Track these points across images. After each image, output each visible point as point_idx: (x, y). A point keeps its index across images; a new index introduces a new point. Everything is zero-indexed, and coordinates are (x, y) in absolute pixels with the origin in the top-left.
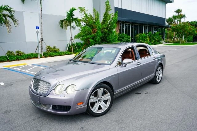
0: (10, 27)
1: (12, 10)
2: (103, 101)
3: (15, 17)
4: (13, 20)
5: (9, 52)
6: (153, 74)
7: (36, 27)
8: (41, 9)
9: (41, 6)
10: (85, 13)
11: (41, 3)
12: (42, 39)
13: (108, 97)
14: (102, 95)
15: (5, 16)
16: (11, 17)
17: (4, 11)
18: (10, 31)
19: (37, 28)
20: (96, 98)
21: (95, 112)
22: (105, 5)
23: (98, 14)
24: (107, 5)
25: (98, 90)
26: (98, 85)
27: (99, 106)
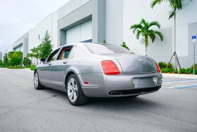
20: (36, 78)
21: (35, 85)
25: (36, 74)
26: (36, 71)
27: (37, 83)
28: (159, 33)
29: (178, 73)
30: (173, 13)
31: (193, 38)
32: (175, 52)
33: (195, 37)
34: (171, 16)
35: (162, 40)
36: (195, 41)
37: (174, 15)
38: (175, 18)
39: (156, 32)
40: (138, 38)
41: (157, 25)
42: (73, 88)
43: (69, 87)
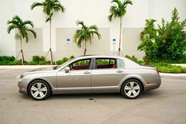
0: (91, 40)
1: (97, 28)
2: (42, 92)
4: (98, 35)
6: (118, 87)
7: (113, 39)
8: (121, 24)
9: (121, 22)
11: (121, 20)
14: (42, 88)
15: (92, 32)
16: (96, 33)
18: (91, 43)
20: (37, 89)
21: (34, 96)
22: (172, 14)
23: (167, 25)
24: (174, 14)
25: (38, 83)
26: (38, 81)
27: (39, 94)
28: (33, 32)
29: (56, 64)
30: (49, 18)
32: (50, 49)
34: (47, 21)
35: (35, 37)
36: (69, 43)
37: (50, 20)
38: (50, 22)
39: (30, 30)
40: (9, 33)
41: (31, 24)
42: (131, 88)
43: (126, 88)
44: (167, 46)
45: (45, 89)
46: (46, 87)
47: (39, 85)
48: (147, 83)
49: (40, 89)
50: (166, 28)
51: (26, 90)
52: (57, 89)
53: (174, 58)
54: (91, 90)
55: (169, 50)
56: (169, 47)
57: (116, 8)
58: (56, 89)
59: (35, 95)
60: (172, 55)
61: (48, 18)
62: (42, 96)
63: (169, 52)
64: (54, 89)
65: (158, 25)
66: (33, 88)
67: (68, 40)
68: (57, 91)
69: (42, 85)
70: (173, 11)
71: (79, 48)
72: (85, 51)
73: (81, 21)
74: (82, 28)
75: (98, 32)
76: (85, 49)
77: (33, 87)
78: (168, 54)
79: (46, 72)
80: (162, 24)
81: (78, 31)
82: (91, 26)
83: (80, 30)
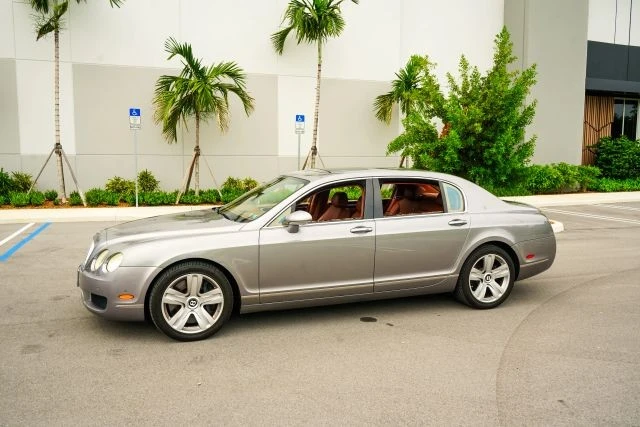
0: (225, 116)
1: (239, 73)
2: (205, 307)
3: (248, 90)
4: (244, 100)
5: (231, 181)
6: (450, 273)
7: (297, 116)
8: (319, 65)
9: (320, 57)
10: (427, 74)
11: (319, 50)
12: (314, 150)
13: (216, 296)
14: (202, 291)
15: (222, 88)
16: (237, 91)
17: (220, 77)
18: (223, 125)
19: (300, 118)
20: (183, 296)
21: (175, 327)
22: (495, 45)
23: (475, 76)
24: (502, 45)
25: (189, 277)
26: (190, 265)
27: (192, 316)
29: (85, 204)
30: (49, 24)
31: (131, 114)
32: (58, 144)
33: (138, 112)
36: (138, 122)
37: (53, 32)
38: (57, 40)
42: (486, 274)
43: (474, 274)
44: (484, 144)
45: (215, 295)
46: (218, 290)
47: (195, 280)
48: (529, 257)
49: (197, 298)
50: (470, 88)
51: (142, 306)
52: (262, 291)
53: (504, 178)
54: (374, 288)
55: (491, 155)
56: (488, 147)
57: (307, 11)
58: (257, 292)
59: (177, 322)
60: (497, 170)
61: (44, 23)
62: (205, 321)
63: (490, 162)
64: (250, 292)
65: (449, 75)
66: (170, 296)
67: (135, 112)
68: (260, 300)
69: (204, 280)
70: (497, 36)
71: (170, 143)
72: (197, 155)
73: (182, 44)
74: (186, 70)
75: (244, 89)
76: (197, 149)
77: (169, 290)
78: (486, 166)
79: (219, 233)
80: (460, 73)
81: (166, 82)
82: (216, 66)
83: (174, 79)
